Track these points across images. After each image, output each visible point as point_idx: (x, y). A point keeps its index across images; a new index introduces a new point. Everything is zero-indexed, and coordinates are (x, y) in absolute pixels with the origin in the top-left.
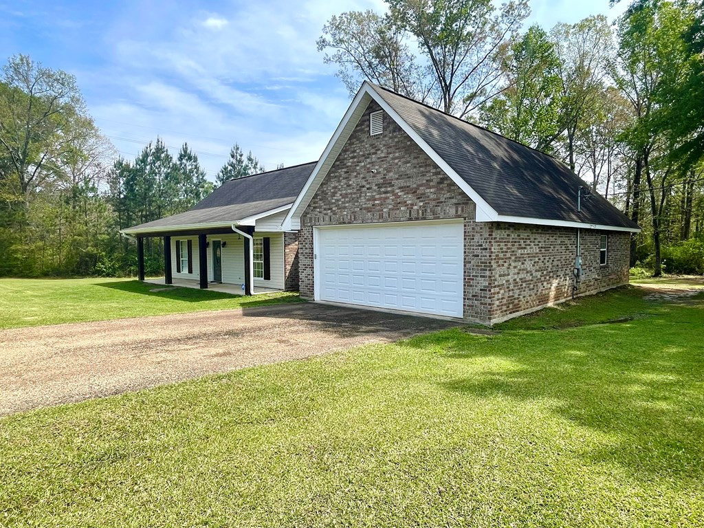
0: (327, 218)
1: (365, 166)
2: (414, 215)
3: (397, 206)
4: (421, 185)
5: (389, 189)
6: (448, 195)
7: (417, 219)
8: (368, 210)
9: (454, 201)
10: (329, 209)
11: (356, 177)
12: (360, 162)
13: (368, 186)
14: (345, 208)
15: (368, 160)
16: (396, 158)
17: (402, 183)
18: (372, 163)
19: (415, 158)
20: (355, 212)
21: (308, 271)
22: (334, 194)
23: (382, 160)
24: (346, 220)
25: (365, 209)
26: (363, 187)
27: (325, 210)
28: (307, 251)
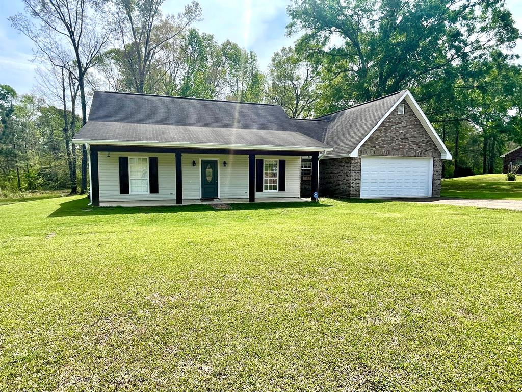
0: (372, 152)
1: (395, 128)
2: (417, 155)
3: (410, 149)
4: (420, 142)
5: (407, 141)
6: (429, 148)
7: (418, 156)
8: (397, 150)
9: (431, 150)
10: (374, 147)
11: (390, 132)
12: (393, 125)
13: (397, 138)
14: (384, 147)
15: (397, 126)
16: (411, 128)
17: (412, 139)
18: (399, 128)
19: (418, 130)
20: (389, 150)
21: (358, 181)
22: (377, 139)
23: (404, 127)
24: (384, 154)
25: (395, 149)
26: (394, 138)
27: (371, 147)
28: (358, 169)
